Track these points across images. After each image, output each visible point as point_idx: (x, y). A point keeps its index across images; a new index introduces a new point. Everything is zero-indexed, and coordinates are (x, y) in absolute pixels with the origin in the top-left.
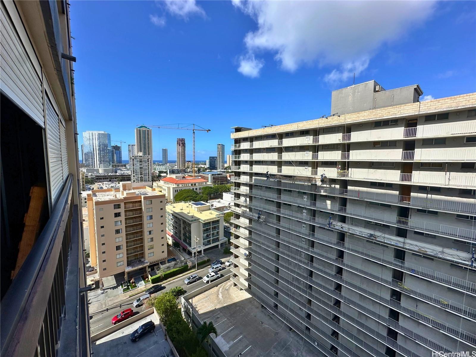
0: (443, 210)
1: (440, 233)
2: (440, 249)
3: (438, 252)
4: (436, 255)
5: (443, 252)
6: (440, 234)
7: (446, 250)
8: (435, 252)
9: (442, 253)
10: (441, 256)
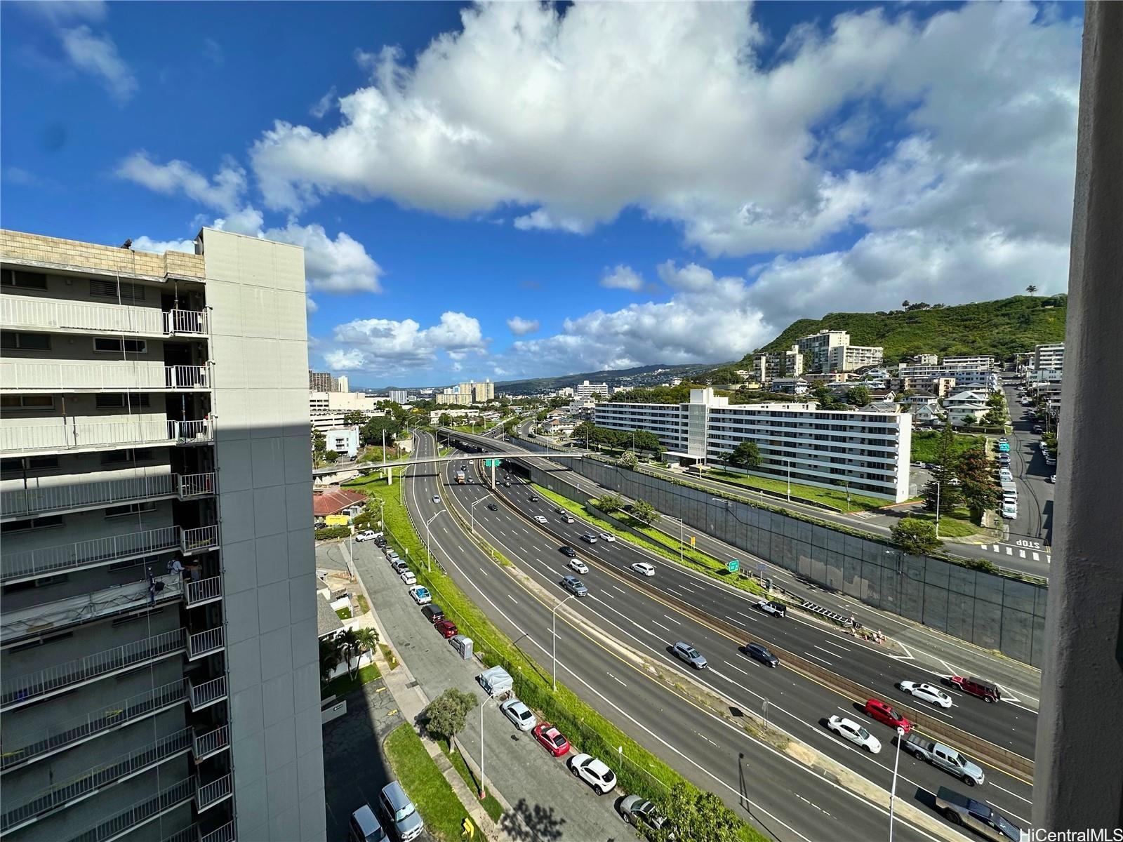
0: (74, 508)
1: (77, 564)
2: (82, 601)
3: (79, 611)
4: (77, 619)
5: (92, 605)
6: (79, 566)
7: (99, 597)
8: (73, 614)
9: (91, 607)
10: (89, 616)
